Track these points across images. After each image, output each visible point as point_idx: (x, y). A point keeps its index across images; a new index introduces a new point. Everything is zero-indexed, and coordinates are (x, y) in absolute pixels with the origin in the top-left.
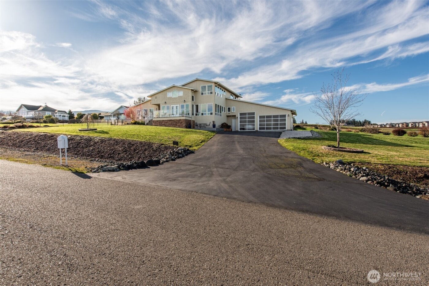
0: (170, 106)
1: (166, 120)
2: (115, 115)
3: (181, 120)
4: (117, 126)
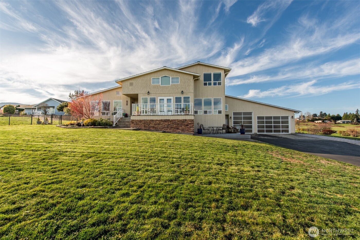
0: (157, 98)
2: (40, 108)
3: (186, 120)
4: (50, 125)
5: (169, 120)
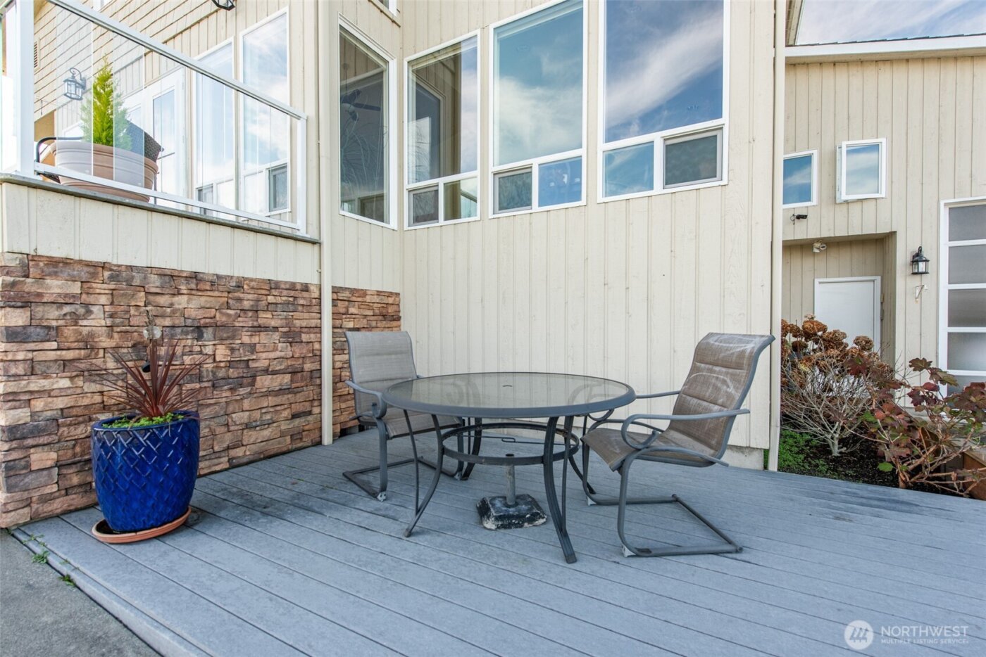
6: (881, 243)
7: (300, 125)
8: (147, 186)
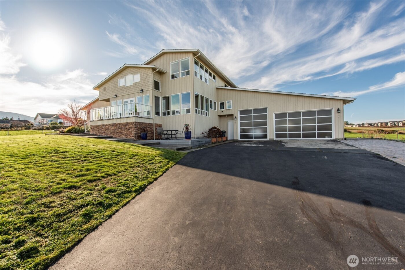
0: (123, 101)
1: (107, 125)
3: (128, 123)
5: (115, 124)
6: (232, 115)
7: (151, 107)
8: (138, 115)
